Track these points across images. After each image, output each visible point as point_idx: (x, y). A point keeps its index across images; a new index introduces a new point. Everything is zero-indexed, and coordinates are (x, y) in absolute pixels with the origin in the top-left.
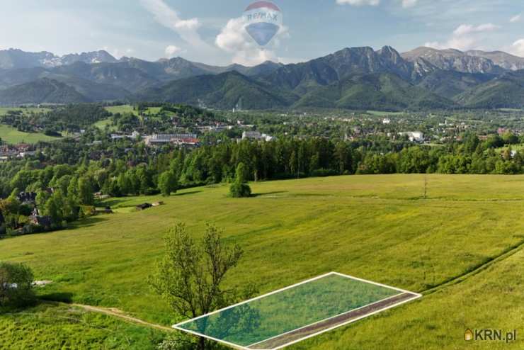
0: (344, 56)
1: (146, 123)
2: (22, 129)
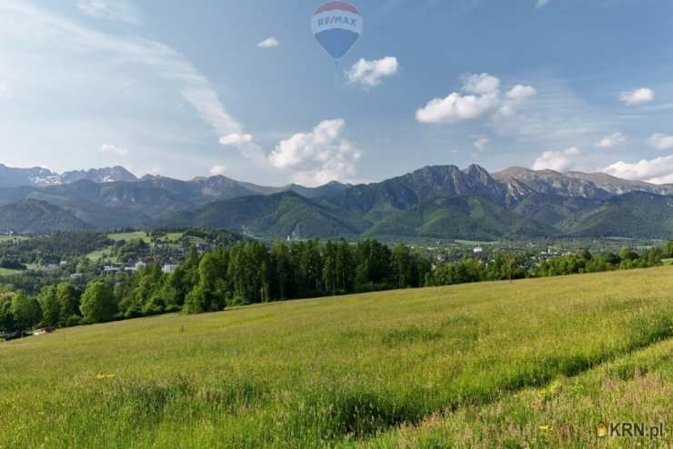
0: (425, 175)
1: (158, 251)
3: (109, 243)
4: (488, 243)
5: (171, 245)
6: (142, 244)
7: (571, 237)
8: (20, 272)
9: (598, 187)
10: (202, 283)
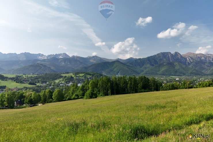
1: (77, 79)
2: (18, 82)
3: (61, 77)
4: (181, 77)
5: (80, 78)
6: (72, 77)
7: (208, 75)
8: (35, 86)
10: (90, 89)
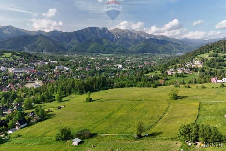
0: (88, 30)
9: (141, 36)
